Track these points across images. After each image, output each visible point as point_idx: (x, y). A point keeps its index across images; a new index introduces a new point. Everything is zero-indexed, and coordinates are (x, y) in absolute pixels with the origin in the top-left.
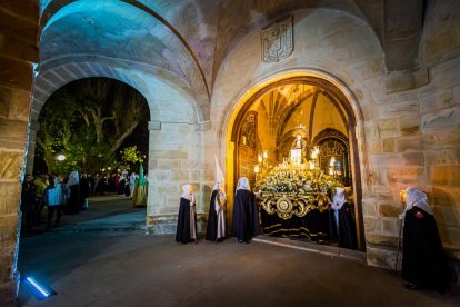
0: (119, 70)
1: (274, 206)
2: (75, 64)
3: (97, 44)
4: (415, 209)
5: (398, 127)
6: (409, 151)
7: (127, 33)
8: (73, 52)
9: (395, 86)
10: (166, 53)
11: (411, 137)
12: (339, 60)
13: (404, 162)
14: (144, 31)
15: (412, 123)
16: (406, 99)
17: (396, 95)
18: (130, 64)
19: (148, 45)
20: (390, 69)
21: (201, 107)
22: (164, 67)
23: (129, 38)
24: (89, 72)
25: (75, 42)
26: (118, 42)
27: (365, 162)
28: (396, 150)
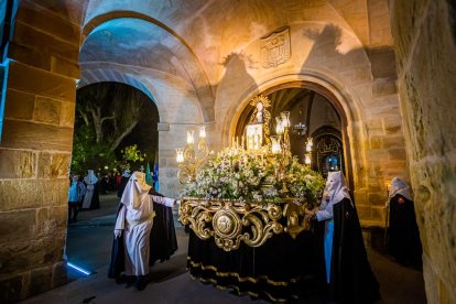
0: (130, 75)
1: (209, 225)
2: (89, 71)
3: (110, 53)
4: (398, 196)
5: (383, 127)
6: (392, 148)
7: (139, 43)
8: (87, 60)
9: (379, 91)
10: (174, 60)
11: (394, 136)
12: (331, 68)
13: (389, 156)
14: (155, 42)
15: (395, 124)
16: (389, 102)
17: (381, 99)
18: (140, 70)
19: (158, 53)
20: (375, 76)
21: (206, 109)
22: (171, 72)
23: (141, 48)
24: (101, 77)
25: (91, 51)
26: (130, 51)
27: (357, 157)
28: (382, 146)
